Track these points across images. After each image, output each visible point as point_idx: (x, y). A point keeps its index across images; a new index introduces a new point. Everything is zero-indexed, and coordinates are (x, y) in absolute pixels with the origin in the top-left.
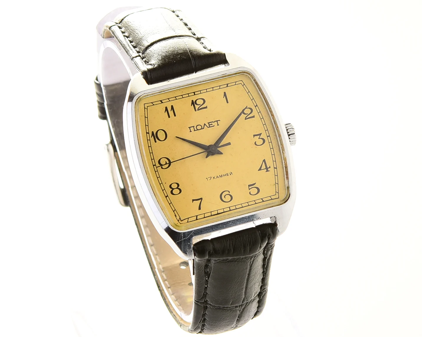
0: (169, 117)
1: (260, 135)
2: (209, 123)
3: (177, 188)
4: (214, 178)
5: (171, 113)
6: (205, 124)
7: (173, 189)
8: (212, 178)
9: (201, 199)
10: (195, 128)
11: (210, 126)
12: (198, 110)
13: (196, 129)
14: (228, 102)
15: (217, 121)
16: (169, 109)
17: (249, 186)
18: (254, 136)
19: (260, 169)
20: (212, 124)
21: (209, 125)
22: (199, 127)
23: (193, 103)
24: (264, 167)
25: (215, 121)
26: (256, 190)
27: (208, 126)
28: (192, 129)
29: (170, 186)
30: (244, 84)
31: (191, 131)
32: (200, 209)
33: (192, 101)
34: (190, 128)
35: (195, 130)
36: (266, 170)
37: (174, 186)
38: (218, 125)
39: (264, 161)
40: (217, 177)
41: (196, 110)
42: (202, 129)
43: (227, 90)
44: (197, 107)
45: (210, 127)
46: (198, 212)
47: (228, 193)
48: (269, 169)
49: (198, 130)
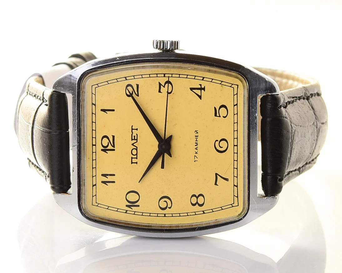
0: (114, 182)
1: (160, 84)
2: (132, 140)
3: (197, 198)
4: (196, 153)
5: (110, 178)
6: (133, 145)
7: (197, 203)
8: (196, 155)
9: (216, 174)
10: (133, 157)
11: (136, 138)
12: (114, 146)
13: (135, 156)
14: (113, 110)
15: (132, 129)
16: (105, 179)
17: (216, 115)
18: (160, 91)
19: (200, 97)
20: (134, 136)
21: (134, 139)
22: (134, 152)
23: (105, 150)
24: (198, 92)
25: (132, 132)
26: (223, 109)
27: (136, 141)
28: (134, 160)
29: (194, 205)
30: (97, 84)
31: (136, 163)
32: (226, 180)
33: (102, 150)
34: (132, 163)
35: (137, 158)
36: (203, 91)
37: (194, 200)
38: (137, 129)
39: (192, 89)
40: (196, 149)
41: (114, 150)
42: (137, 149)
43: (100, 106)
44: (110, 147)
45: (137, 140)
46: (231, 183)
47: (217, 143)
48: (203, 87)
49: (137, 154)
